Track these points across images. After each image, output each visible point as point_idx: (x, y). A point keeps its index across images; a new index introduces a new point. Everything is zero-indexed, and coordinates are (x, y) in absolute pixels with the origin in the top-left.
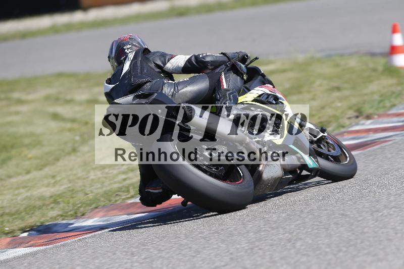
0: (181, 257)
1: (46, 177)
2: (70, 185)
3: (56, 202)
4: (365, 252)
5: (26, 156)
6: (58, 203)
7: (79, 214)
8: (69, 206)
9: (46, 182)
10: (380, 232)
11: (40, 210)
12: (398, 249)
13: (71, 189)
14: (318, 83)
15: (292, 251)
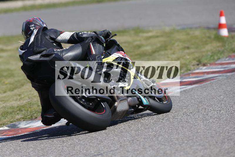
0: (91, 144)
1: (15, 95)
2: (29, 100)
3: (20, 110)
4: (198, 144)
5: (4, 83)
6: (22, 111)
7: (33, 118)
8: (28, 113)
9: (15, 98)
10: (207, 132)
11: (11, 114)
12: (217, 143)
13: (30, 103)
14: (176, 44)
15: (156, 142)
